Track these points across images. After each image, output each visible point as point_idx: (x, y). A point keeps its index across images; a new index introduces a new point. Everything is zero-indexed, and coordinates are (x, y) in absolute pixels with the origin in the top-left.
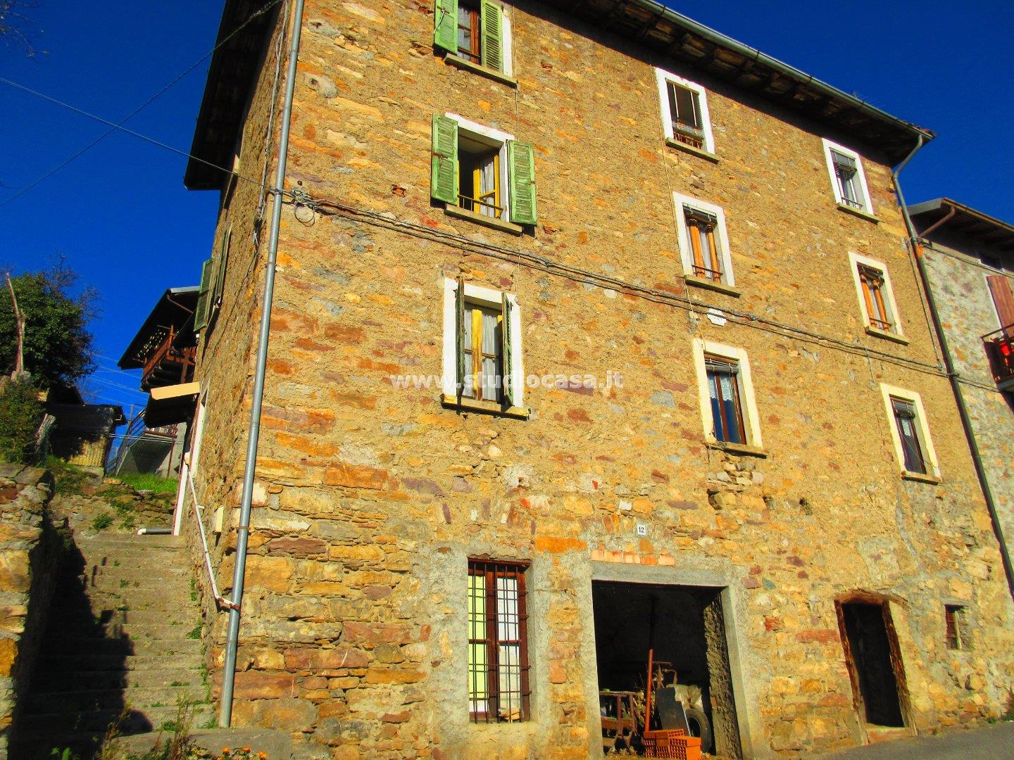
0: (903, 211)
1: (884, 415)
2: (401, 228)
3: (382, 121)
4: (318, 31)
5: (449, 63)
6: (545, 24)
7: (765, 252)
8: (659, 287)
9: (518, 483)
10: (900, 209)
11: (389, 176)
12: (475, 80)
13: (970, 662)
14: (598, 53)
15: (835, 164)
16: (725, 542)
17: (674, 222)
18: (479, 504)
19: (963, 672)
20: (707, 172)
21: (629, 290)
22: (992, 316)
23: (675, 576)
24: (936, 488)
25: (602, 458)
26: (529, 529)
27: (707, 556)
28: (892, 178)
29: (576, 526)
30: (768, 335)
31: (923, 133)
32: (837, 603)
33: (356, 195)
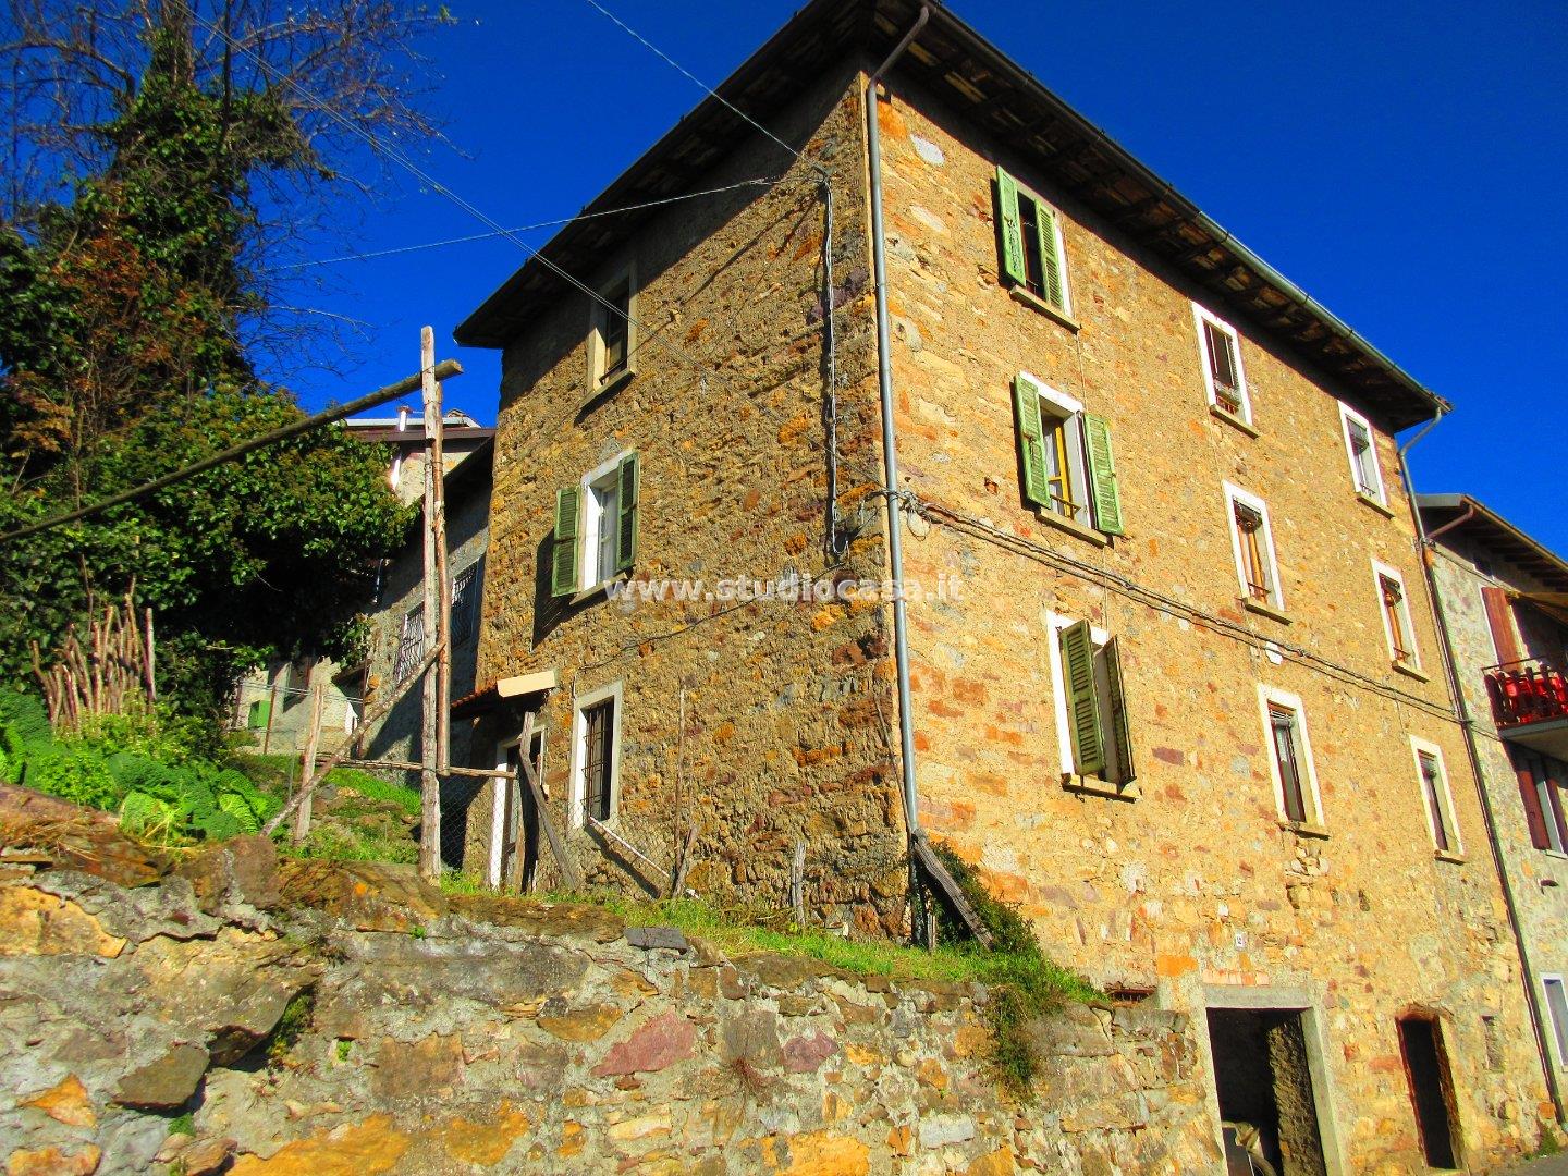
0: (1410, 500)
1: (1415, 777)
2: (999, 540)
3: (966, 386)
4: (896, 251)
5: (1015, 297)
6: (1092, 236)
7: (1304, 562)
8: (1222, 613)
9: (1135, 888)
10: (1407, 496)
11: (980, 464)
12: (1040, 322)
13: (1503, 1084)
14: (1142, 280)
15: (1351, 436)
16: (1306, 950)
17: (1227, 522)
18: (1106, 917)
19: (1497, 1098)
20: (1249, 452)
21: (1199, 619)
22: (1488, 641)
23: (1269, 999)
24: (1462, 869)
25: (1199, 848)
26: (1149, 947)
27: (1293, 970)
28: (1398, 454)
29: (1185, 940)
30: (1316, 674)
31: (1441, 402)
32: (1396, 1019)
33: (955, 494)
